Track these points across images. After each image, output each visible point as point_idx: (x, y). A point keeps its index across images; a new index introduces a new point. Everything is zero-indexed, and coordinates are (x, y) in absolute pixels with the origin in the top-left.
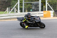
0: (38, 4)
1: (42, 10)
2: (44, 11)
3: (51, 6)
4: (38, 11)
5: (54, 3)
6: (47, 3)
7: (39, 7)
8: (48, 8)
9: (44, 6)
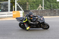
0: (7, 4)
1: (11, 10)
2: (13, 11)
3: (21, 7)
4: (8, 11)
5: (23, 3)
6: (16, 3)
7: (8, 8)
8: (17, 8)
9: (13, 6)
